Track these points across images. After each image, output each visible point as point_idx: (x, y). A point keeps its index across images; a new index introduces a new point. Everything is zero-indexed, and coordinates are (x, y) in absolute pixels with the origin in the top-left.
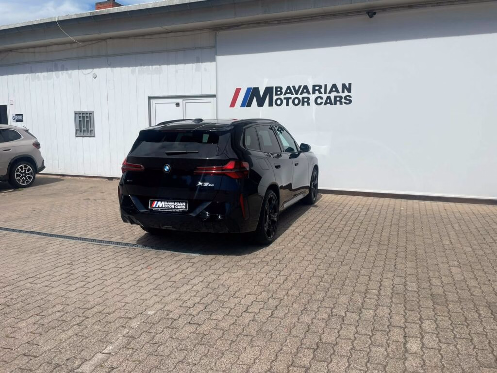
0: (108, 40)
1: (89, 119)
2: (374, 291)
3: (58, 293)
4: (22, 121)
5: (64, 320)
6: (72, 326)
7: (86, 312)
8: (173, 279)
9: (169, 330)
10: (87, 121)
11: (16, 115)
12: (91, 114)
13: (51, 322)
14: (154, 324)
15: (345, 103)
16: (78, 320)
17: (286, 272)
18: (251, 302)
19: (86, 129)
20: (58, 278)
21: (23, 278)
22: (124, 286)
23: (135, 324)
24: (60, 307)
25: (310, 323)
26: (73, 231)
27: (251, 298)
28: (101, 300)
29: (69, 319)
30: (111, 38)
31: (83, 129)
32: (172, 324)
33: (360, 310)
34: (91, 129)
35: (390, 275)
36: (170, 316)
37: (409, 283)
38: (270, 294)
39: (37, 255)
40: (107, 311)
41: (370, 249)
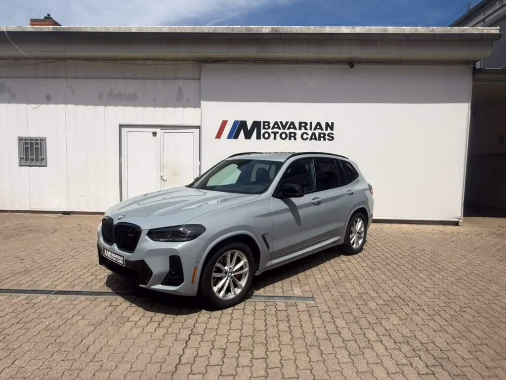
0: (68, 61)
1: (39, 146)
10: (37, 148)
12: (43, 140)
19: (34, 157)
30: (72, 59)
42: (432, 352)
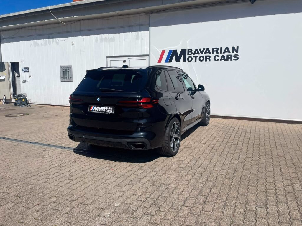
0: (81, 21)
2: (272, 191)
3: (52, 188)
4: (28, 72)
5: (58, 210)
6: (63, 215)
7: (72, 203)
8: (129, 178)
9: (132, 219)
10: (68, 72)
11: (25, 68)
12: (71, 67)
13: (48, 210)
14: (120, 214)
15: (234, 59)
16: (67, 209)
17: (205, 175)
18: (186, 198)
19: (67, 77)
20: (52, 176)
21: (29, 176)
22: (97, 183)
23: (107, 213)
24: (54, 199)
25: (232, 216)
26: (61, 142)
27: (186, 195)
28: (82, 194)
29: (61, 208)
30: (83, 20)
31: (65, 77)
32: (132, 214)
33: (266, 206)
34: (71, 77)
35: (280, 178)
36: (131, 208)
37: (295, 184)
38: (198, 191)
39: (38, 159)
40: (86, 202)
41: (260, 158)
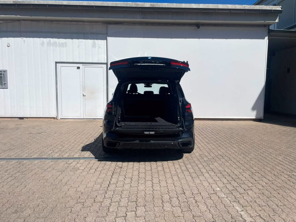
0: (21, 21)
1: (3, 76)
10: (1, 77)
12: (5, 72)
30: (24, 20)
34: (5, 83)
42: (231, 176)
